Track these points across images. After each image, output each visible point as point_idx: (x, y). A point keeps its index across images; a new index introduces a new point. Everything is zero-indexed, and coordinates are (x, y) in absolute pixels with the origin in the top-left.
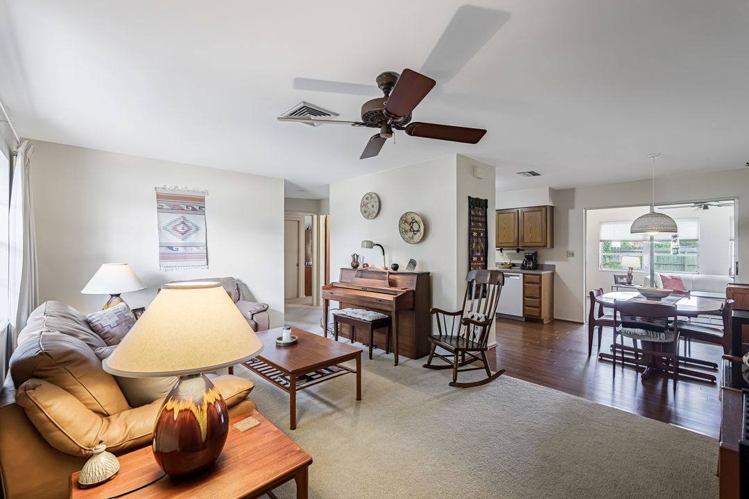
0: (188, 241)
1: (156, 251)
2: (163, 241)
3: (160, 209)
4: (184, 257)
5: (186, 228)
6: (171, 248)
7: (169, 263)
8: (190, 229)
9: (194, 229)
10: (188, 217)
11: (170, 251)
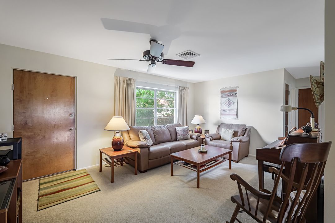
0: (230, 108)
1: (219, 112)
2: (222, 108)
3: (222, 96)
4: (229, 114)
5: (230, 103)
6: (225, 111)
7: (224, 117)
8: (231, 103)
9: (232, 103)
10: (230, 98)
11: (224, 112)
